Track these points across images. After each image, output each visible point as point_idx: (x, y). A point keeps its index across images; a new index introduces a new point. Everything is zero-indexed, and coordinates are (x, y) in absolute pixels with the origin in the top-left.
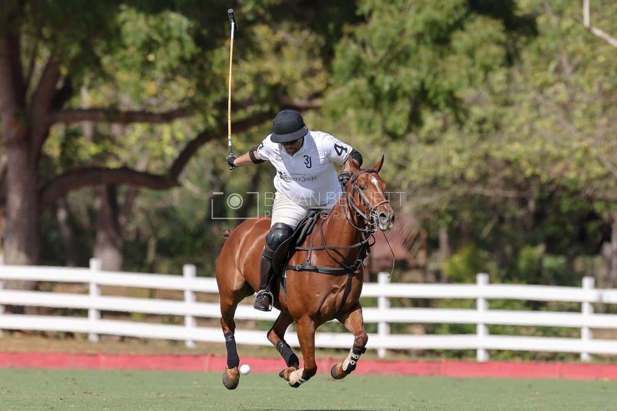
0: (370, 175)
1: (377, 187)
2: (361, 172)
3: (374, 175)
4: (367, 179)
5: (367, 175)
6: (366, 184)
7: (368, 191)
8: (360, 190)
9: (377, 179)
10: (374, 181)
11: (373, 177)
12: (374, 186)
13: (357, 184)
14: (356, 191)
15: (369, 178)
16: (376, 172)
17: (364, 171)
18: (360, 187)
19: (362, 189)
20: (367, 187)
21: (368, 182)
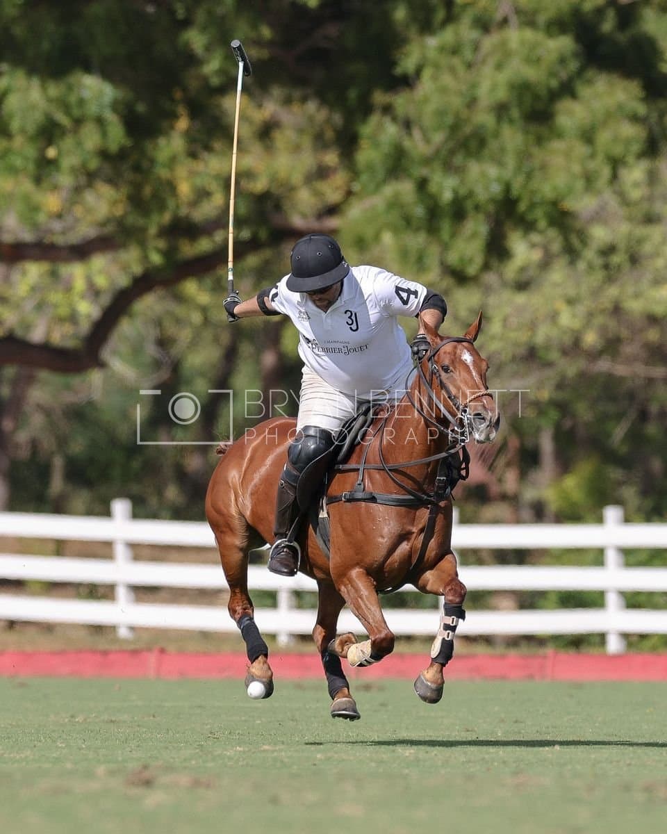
0: (460, 346)
1: (471, 368)
2: (445, 342)
3: (466, 348)
4: (455, 353)
5: (455, 347)
6: (453, 362)
7: (456, 375)
8: (443, 374)
9: (471, 354)
10: (467, 357)
11: (465, 351)
12: (467, 367)
13: (436, 362)
14: (435, 374)
15: (458, 351)
16: (471, 342)
17: (448, 340)
18: (442, 367)
19: (446, 370)
20: (455, 368)
21: (456, 360)
